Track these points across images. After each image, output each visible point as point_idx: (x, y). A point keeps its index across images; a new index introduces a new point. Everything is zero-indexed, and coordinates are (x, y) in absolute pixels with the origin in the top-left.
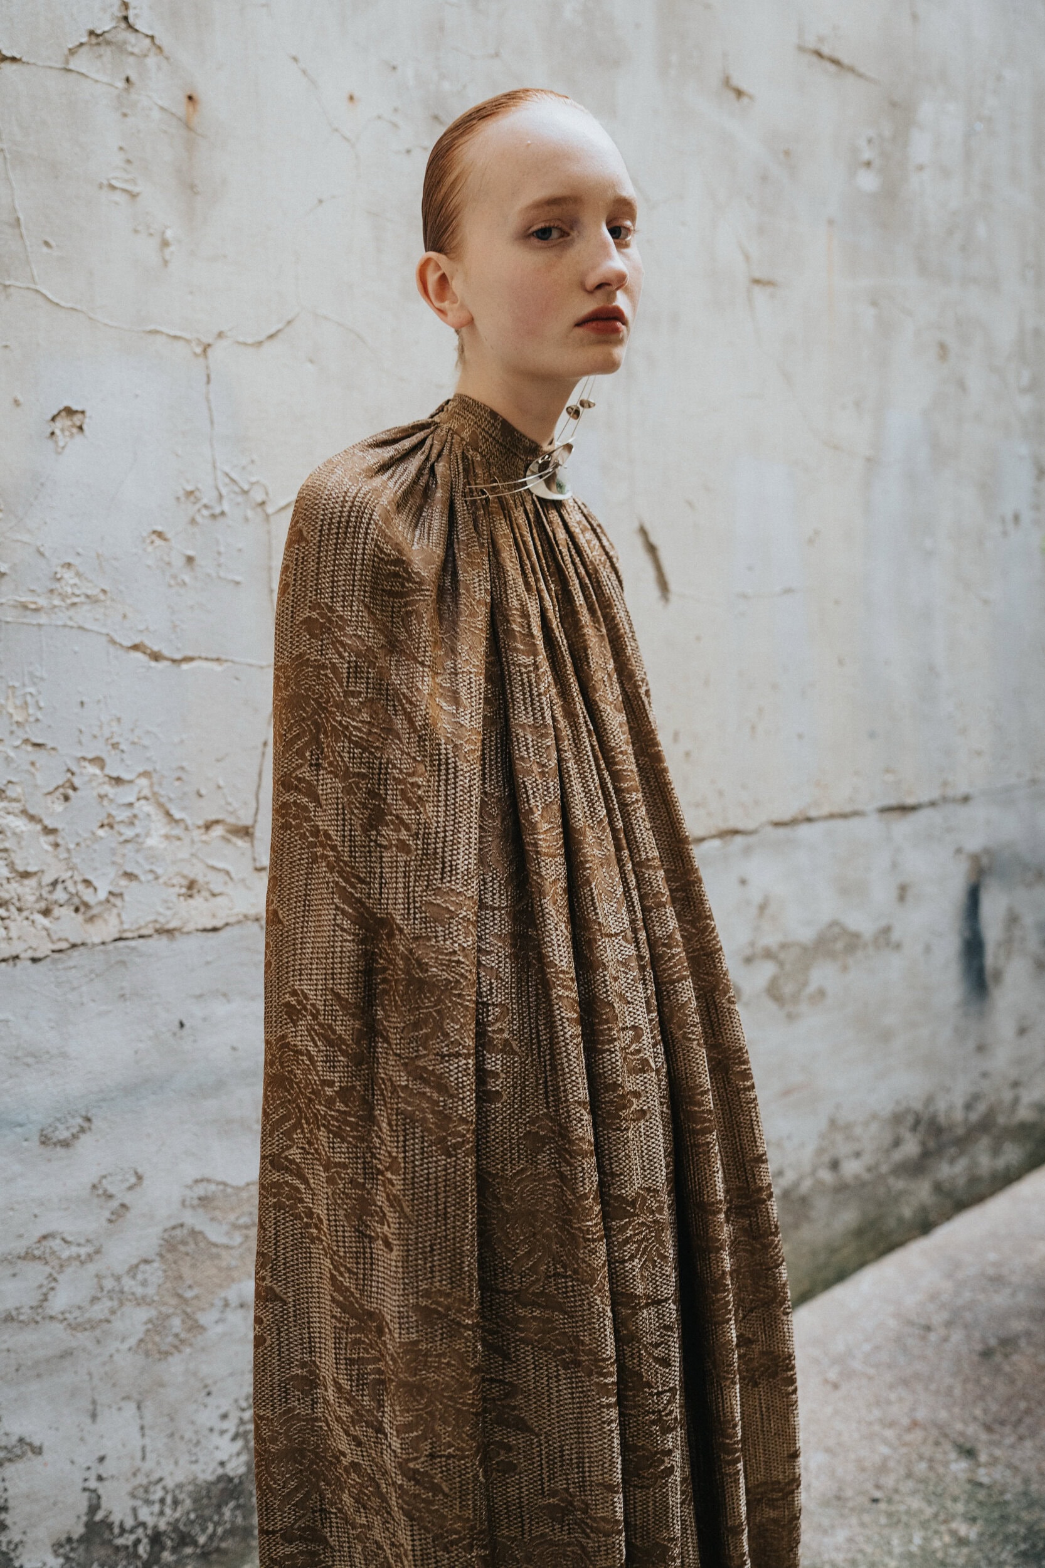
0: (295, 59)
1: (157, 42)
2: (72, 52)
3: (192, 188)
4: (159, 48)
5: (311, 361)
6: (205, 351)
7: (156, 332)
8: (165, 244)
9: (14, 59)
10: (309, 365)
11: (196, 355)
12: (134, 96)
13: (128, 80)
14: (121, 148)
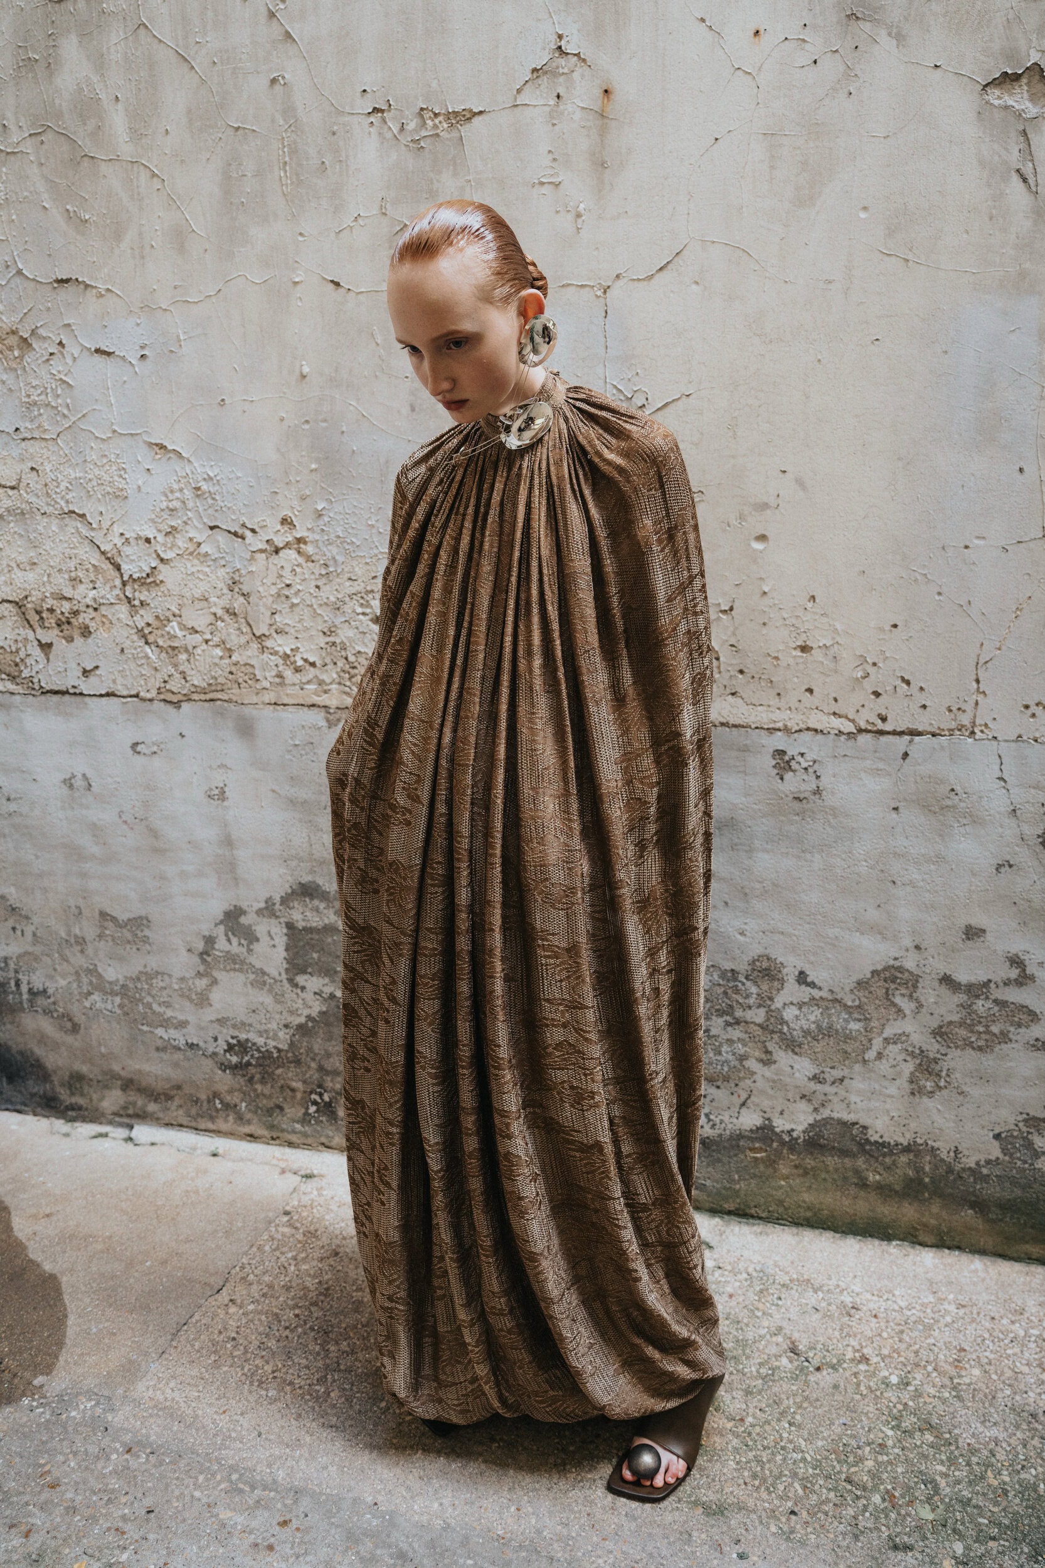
0: (703, 20)
1: (582, 56)
2: (519, 91)
3: (603, 164)
4: (584, 60)
5: (697, 283)
6: (605, 292)
7: (569, 285)
8: (579, 215)
9: (481, 113)
10: (694, 286)
11: (598, 297)
12: (562, 107)
13: (558, 97)
14: (550, 152)
